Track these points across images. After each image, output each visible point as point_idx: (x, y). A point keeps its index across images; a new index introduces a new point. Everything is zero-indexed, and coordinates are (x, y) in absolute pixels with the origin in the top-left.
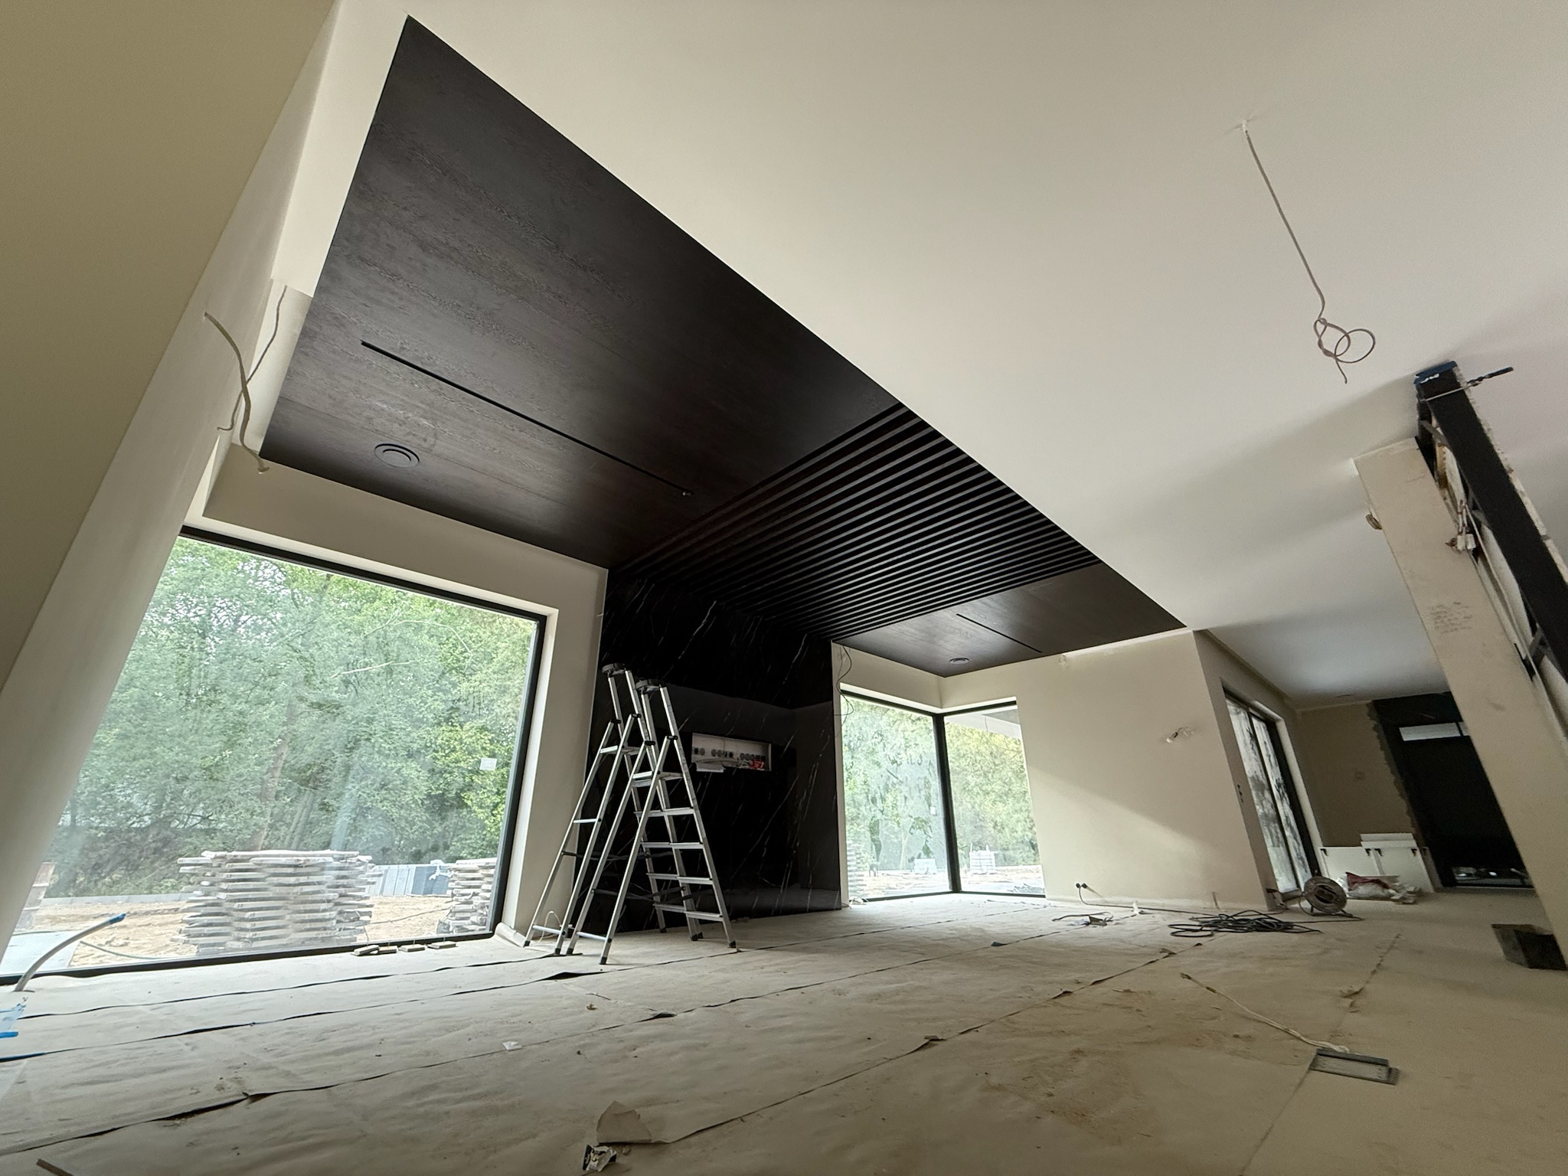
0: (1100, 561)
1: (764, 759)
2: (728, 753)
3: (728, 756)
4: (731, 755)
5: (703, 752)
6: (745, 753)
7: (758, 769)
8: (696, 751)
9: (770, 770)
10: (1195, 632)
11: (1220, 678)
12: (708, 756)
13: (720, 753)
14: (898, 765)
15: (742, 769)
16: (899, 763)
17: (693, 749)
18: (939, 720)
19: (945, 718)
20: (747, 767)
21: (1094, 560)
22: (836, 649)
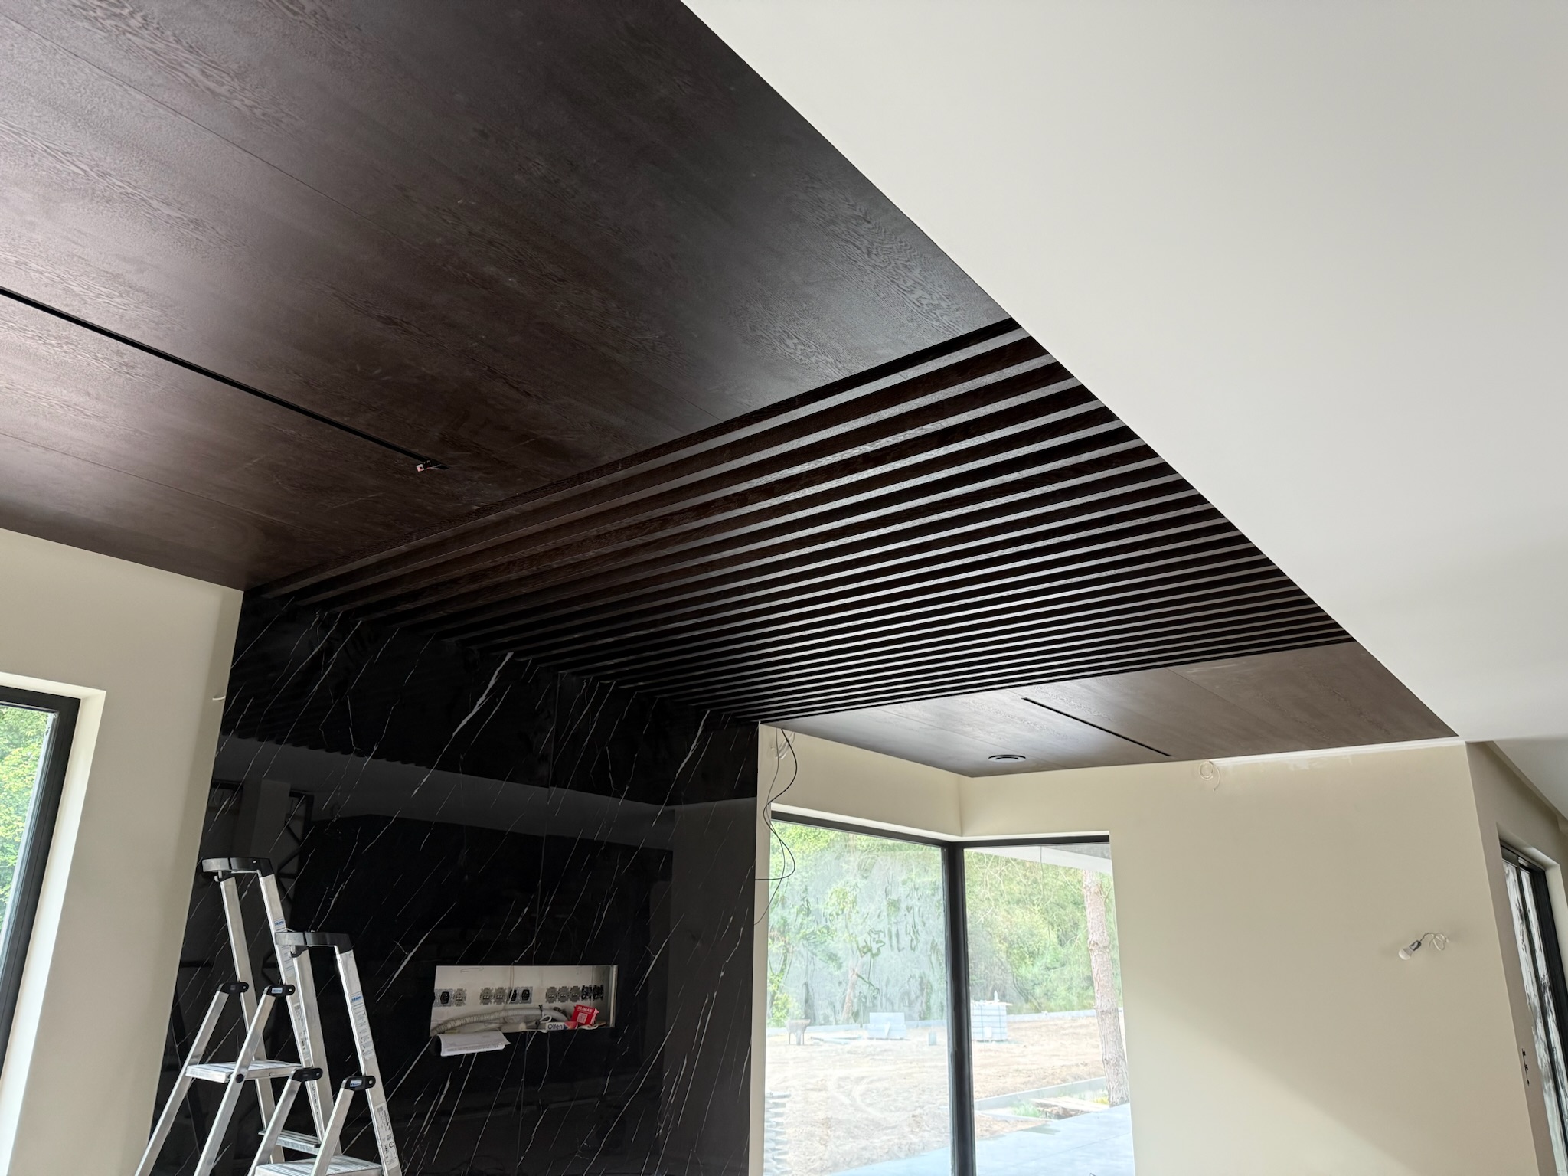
0: (1352, 640)
1: (598, 992)
2: (519, 992)
3: (519, 998)
4: (526, 995)
5: (460, 998)
6: (558, 986)
7: (586, 1027)
8: (446, 998)
9: (612, 1025)
10: (1468, 744)
11: (1497, 824)
12: (473, 1005)
13: (500, 996)
14: (873, 956)
15: (551, 1032)
16: (874, 951)
17: (438, 995)
18: (953, 854)
19: (967, 851)
20: (560, 1025)
21: (1342, 636)
22: (767, 734)
